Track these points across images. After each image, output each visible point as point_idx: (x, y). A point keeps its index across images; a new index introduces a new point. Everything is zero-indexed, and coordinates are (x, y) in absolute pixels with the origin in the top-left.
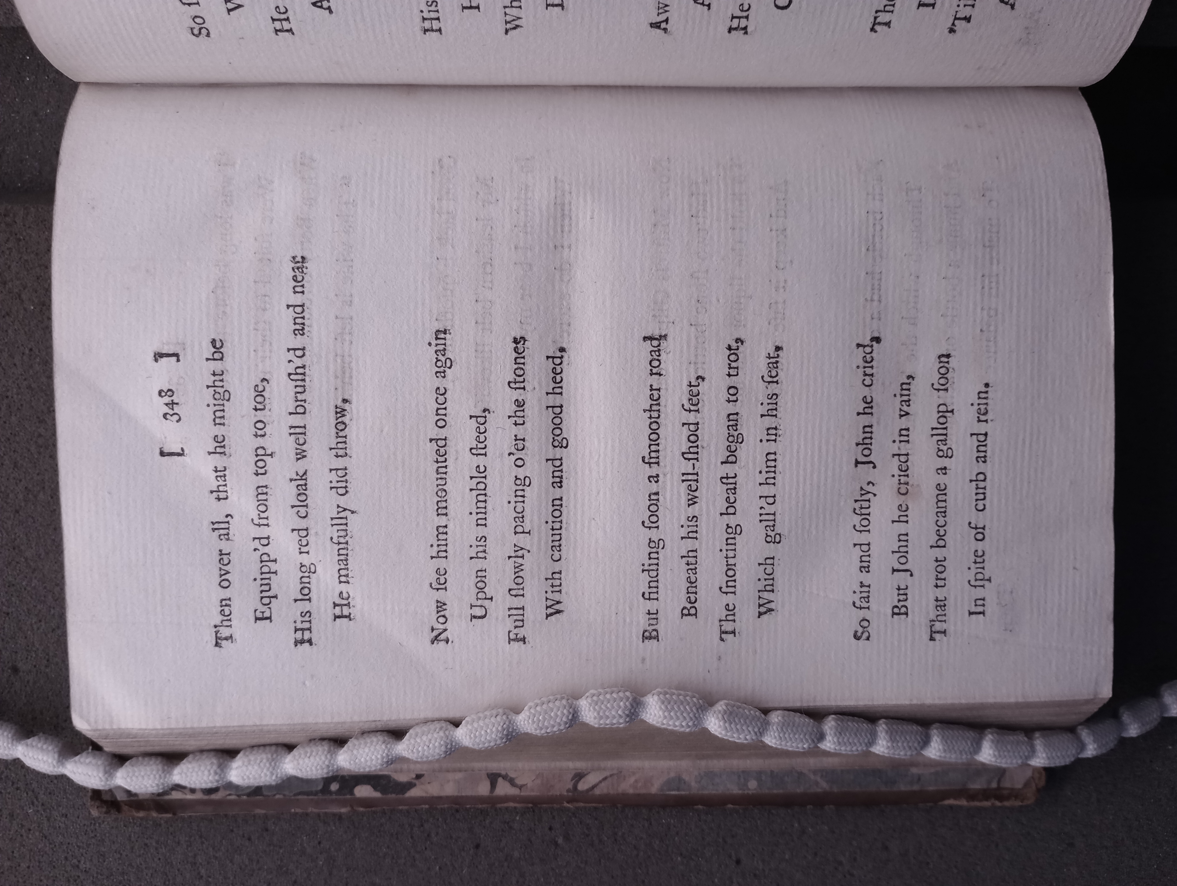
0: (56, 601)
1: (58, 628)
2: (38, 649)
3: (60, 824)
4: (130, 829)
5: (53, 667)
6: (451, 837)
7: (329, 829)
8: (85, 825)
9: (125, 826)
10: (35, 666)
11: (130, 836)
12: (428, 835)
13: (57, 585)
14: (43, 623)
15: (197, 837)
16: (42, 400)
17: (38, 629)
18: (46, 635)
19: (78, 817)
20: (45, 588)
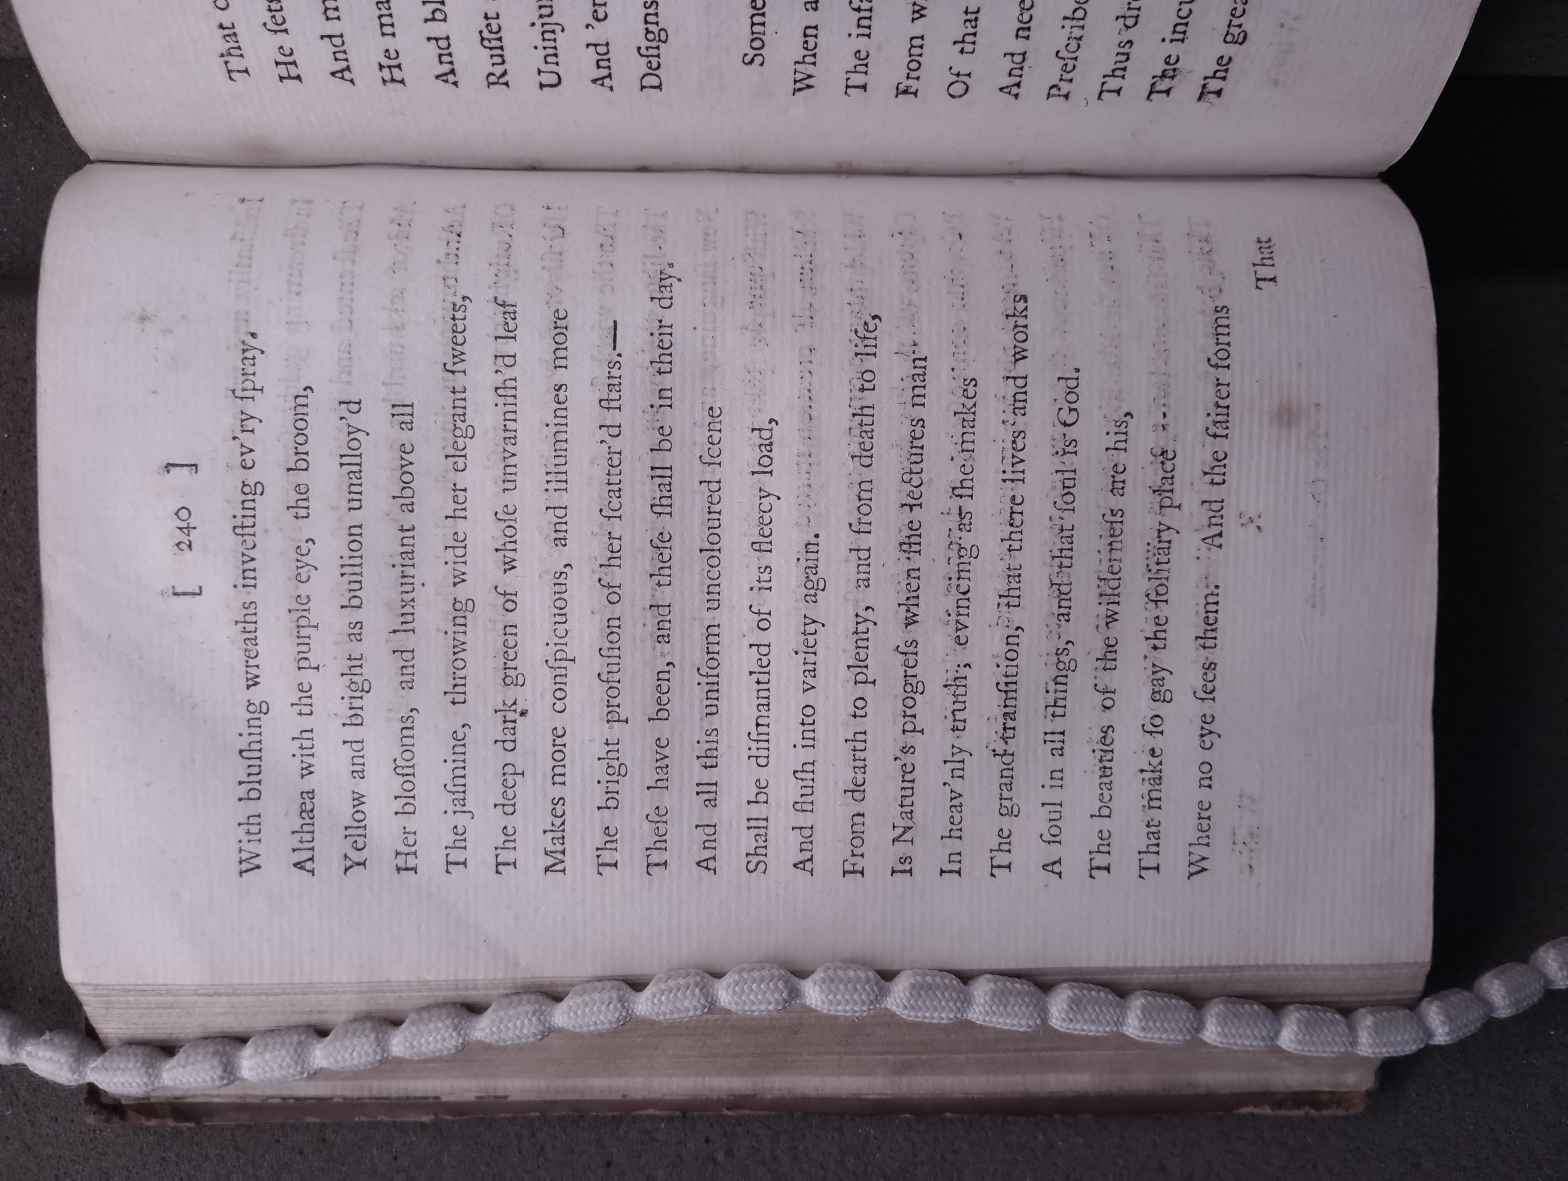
0: (39, 830)
1: (43, 866)
2: (16, 895)
3: (48, 1130)
4: (141, 1138)
5: (37, 920)
6: (573, 1152)
7: (408, 1141)
8: (81, 1132)
9: (135, 1133)
10: (12, 918)
11: (142, 1148)
12: (542, 1149)
13: (41, 809)
14: (22, 860)
15: (231, 1149)
16: (19, 560)
17: (16, 868)
18: (27, 877)
19: (72, 1122)
20: (25, 813)
